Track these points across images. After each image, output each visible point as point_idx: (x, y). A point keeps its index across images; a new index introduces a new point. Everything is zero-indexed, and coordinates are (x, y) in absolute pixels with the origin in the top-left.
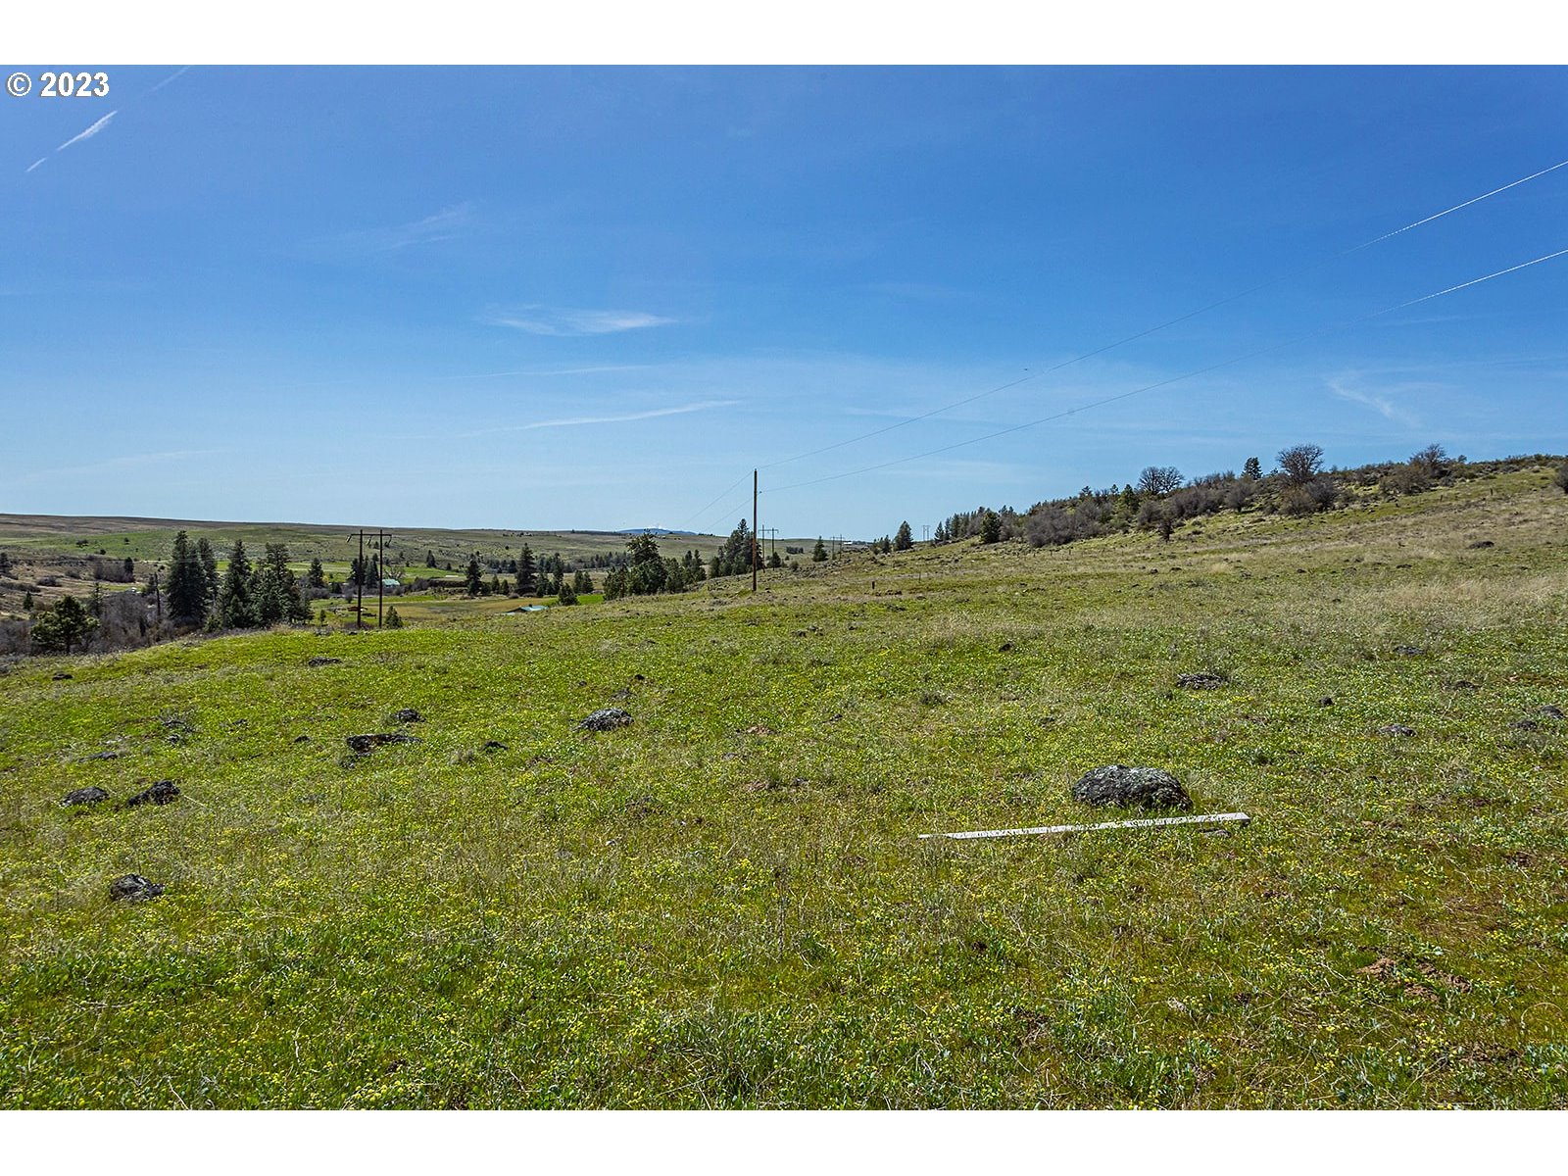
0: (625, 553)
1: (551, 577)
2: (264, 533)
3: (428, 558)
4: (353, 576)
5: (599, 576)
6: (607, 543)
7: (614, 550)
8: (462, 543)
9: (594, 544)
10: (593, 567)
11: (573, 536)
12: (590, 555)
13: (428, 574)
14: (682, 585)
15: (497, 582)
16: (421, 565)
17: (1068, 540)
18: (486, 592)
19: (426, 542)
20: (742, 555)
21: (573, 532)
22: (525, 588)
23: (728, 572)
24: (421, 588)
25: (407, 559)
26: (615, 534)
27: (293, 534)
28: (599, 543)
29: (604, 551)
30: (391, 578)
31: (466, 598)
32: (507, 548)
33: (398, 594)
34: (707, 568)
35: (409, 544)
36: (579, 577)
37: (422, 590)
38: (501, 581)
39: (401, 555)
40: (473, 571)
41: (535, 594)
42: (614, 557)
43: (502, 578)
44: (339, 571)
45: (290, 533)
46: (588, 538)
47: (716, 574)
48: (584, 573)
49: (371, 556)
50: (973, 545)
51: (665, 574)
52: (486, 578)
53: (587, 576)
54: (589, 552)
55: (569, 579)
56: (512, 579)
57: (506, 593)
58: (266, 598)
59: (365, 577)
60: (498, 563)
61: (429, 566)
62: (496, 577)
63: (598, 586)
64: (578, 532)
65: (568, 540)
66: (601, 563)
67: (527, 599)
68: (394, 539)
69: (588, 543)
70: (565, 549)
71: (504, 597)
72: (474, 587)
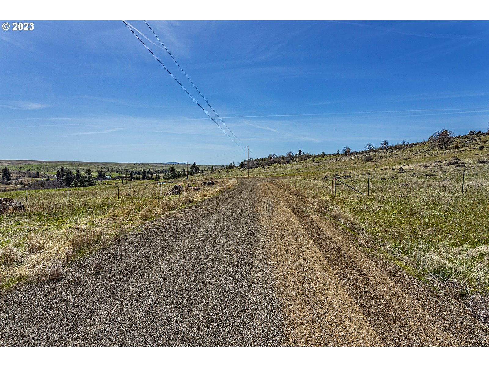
0: (167, 169)
1: (150, 175)
2: (70, 165)
3: (116, 171)
4: (98, 176)
5: (161, 175)
6: (162, 166)
7: (164, 168)
8: (124, 167)
9: (159, 167)
10: (159, 173)
12: (158, 170)
13: (118, 175)
14: (180, 177)
16: (114, 173)
18: (134, 179)
19: (114, 166)
20: (194, 170)
21: (153, 163)
22: (144, 178)
24: (118, 178)
26: (164, 164)
27: (79, 165)
29: (161, 168)
30: (108, 176)
31: (130, 181)
32: (136, 168)
33: (112, 180)
34: (186, 173)
35: (110, 167)
36: (157, 175)
39: (109, 170)
40: (131, 174)
41: (147, 179)
42: (164, 170)
43: (138, 176)
44: (95, 174)
46: (157, 165)
47: (188, 174)
49: (101, 171)
51: (177, 175)
52: (134, 176)
53: (159, 175)
54: (158, 169)
55: (154, 176)
56: (141, 176)
59: (101, 176)
60: (134, 172)
61: (116, 173)
62: (136, 176)
63: (161, 177)
64: (154, 164)
65: (152, 166)
66: (161, 172)
67: (145, 180)
68: (106, 166)
69: (157, 166)
70: (151, 168)
71: (139, 180)
72: (132, 178)
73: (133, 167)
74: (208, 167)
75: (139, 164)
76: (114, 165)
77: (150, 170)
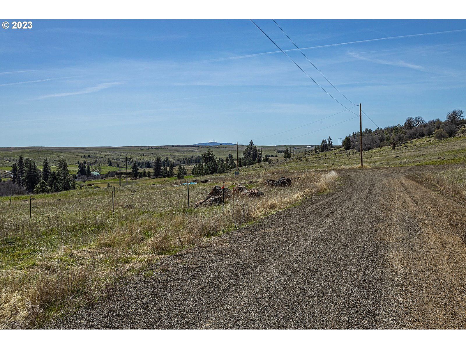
0: (199, 156)
1: (168, 169)
2: (34, 153)
3: (108, 162)
4: (79, 171)
5: (189, 168)
6: (190, 151)
7: (194, 154)
8: (122, 154)
9: (184, 152)
10: (184, 163)
11: (173, 148)
12: (182, 157)
13: (113, 169)
14: (224, 170)
15: (145, 172)
16: (105, 165)
17: (369, 149)
18: (140, 177)
19: (105, 154)
20: (252, 156)
21: (173, 146)
22: (158, 174)
23: (245, 164)
24: (112, 176)
25: (99, 162)
26: (193, 146)
27: (47, 153)
28: (186, 151)
29: (189, 155)
30: (96, 171)
31: (132, 179)
32: (143, 156)
33: (102, 178)
34: (236, 162)
35: (98, 155)
36: (180, 168)
37: (113, 176)
38: (147, 171)
39: (96, 160)
40: (135, 168)
41: (162, 177)
42: (194, 158)
43: (147, 170)
44: (73, 169)
45: (45, 152)
46: (181, 149)
47: (240, 165)
48: (182, 167)
49: (83, 162)
50: (341, 151)
51: (217, 166)
52: (140, 170)
53: (184, 168)
54: (182, 156)
55: (176, 170)
56: (151, 170)
57: (149, 176)
58: (64, 181)
59: (84, 172)
60: (140, 163)
61: (109, 166)
62: (144, 170)
63: (189, 172)
64: (176, 146)
65: (171, 150)
66: (189, 161)
67: (159, 179)
68: (91, 153)
69: (180, 151)
70: (170, 155)
71: (149, 178)
72: (136, 174)
73: (138, 154)
74: (278, 149)
75: (149, 148)
76: (104, 152)
77: (167, 158)
